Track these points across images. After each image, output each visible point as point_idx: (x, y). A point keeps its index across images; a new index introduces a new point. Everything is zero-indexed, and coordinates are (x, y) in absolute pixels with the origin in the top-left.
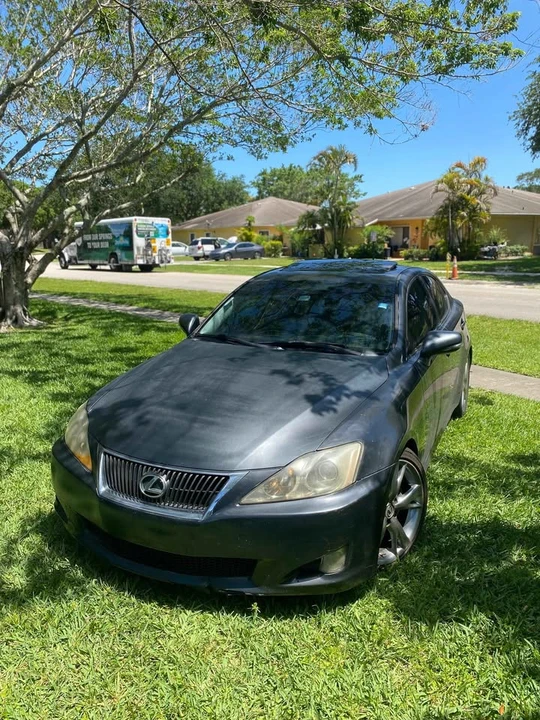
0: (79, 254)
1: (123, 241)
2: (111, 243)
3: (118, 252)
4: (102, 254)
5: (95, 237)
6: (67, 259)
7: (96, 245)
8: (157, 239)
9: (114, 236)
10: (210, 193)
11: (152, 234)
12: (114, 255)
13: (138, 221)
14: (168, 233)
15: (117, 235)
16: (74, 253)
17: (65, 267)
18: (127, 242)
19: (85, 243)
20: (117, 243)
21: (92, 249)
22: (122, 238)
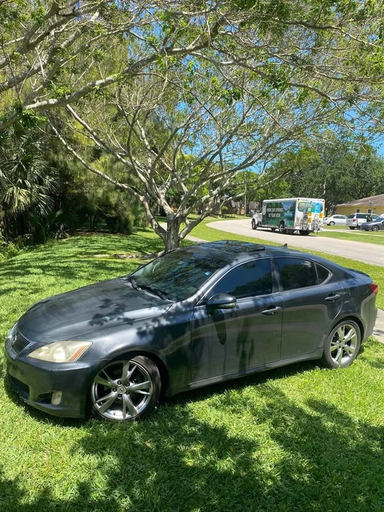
0: (263, 221)
1: (289, 214)
2: (282, 214)
3: (285, 220)
4: (276, 222)
5: (274, 210)
6: (256, 223)
7: (273, 215)
8: (313, 213)
9: (284, 210)
10: (379, 180)
11: (309, 210)
12: (282, 222)
13: (301, 201)
14: (321, 210)
15: (286, 209)
16: (260, 220)
17: (255, 228)
18: (291, 215)
19: (267, 213)
20: (286, 214)
21: (271, 218)
22: (288, 212)
